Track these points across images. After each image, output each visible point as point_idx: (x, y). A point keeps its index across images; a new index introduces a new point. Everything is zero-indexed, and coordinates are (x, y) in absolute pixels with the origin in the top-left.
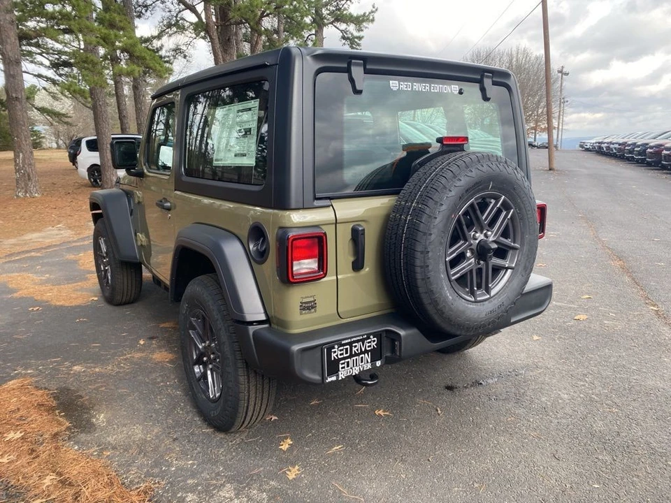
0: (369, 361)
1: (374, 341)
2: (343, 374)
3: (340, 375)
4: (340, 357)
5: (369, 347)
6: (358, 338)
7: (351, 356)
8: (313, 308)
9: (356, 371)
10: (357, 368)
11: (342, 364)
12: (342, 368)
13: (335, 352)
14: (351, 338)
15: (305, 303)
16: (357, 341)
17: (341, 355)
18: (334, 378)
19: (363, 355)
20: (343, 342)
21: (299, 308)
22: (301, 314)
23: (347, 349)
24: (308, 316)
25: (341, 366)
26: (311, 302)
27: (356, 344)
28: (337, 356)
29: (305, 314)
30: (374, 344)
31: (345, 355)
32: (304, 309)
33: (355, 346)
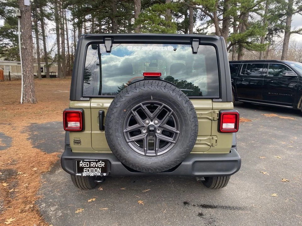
0: (100, 172)
1: (103, 164)
2: (85, 174)
3: (83, 174)
4: (84, 166)
5: (100, 165)
6: (93, 160)
7: (90, 167)
8: (79, 143)
9: (92, 174)
10: (93, 173)
11: (85, 170)
12: (85, 171)
13: (81, 164)
14: (89, 159)
15: (76, 140)
16: (94, 162)
17: (84, 165)
18: (80, 175)
19: (97, 169)
20: (85, 160)
21: (73, 142)
22: (74, 144)
23: (87, 164)
24: (76, 146)
25: (84, 170)
26: (78, 140)
27: (93, 163)
28: (83, 165)
29: (76, 145)
30: (103, 165)
31: (87, 166)
32: (75, 143)
33: (92, 164)
